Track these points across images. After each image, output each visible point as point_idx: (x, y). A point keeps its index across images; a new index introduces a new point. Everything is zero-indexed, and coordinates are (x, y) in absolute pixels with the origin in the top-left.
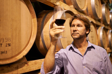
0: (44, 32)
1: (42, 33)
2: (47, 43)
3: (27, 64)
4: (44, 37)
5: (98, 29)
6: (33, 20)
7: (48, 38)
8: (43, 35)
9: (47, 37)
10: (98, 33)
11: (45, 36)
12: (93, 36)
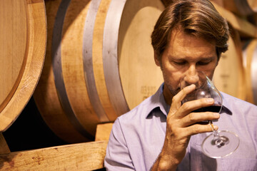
0: (66, 54)
1: (57, 57)
2: (73, 91)
3: (8, 160)
4: (64, 70)
5: (244, 48)
6: (30, 7)
7: (78, 74)
8: (59, 63)
9: (75, 72)
10: (245, 63)
11: (68, 67)
12: (227, 73)
